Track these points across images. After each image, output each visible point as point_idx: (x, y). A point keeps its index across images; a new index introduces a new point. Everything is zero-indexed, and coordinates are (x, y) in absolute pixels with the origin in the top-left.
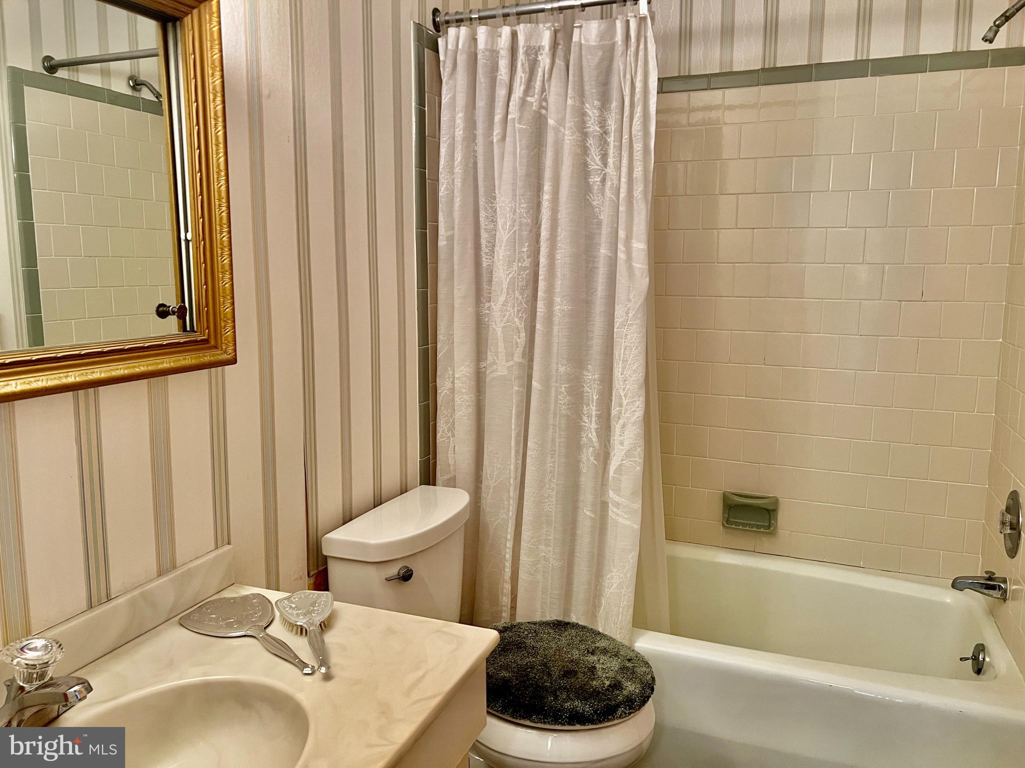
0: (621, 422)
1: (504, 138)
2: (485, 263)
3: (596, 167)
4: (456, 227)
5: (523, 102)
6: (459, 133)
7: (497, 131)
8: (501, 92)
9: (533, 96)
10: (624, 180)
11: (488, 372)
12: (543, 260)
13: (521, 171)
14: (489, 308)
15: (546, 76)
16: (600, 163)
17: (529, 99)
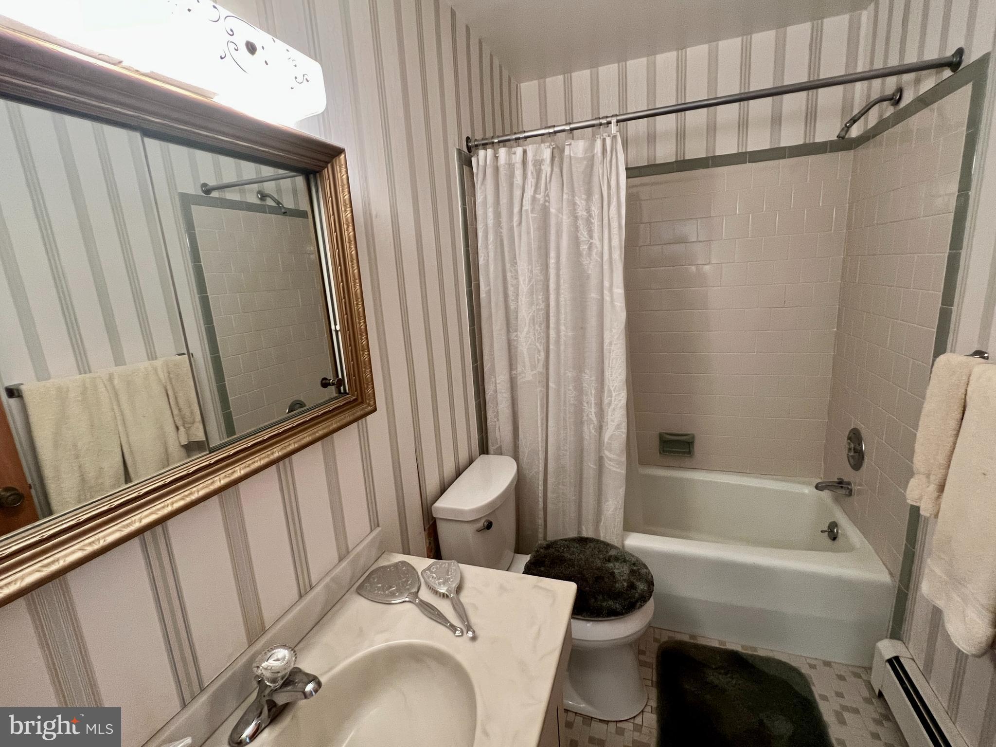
0: (612, 407)
1: (520, 223)
2: (512, 306)
3: (584, 239)
4: (492, 284)
5: (534, 199)
6: (491, 222)
7: (516, 219)
8: (517, 193)
9: (540, 194)
10: (606, 248)
11: (519, 378)
12: (552, 303)
13: (534, 246)
14: (516, 336)
15: (548, 179)
16: (587, 237)
17: (537, 196)
